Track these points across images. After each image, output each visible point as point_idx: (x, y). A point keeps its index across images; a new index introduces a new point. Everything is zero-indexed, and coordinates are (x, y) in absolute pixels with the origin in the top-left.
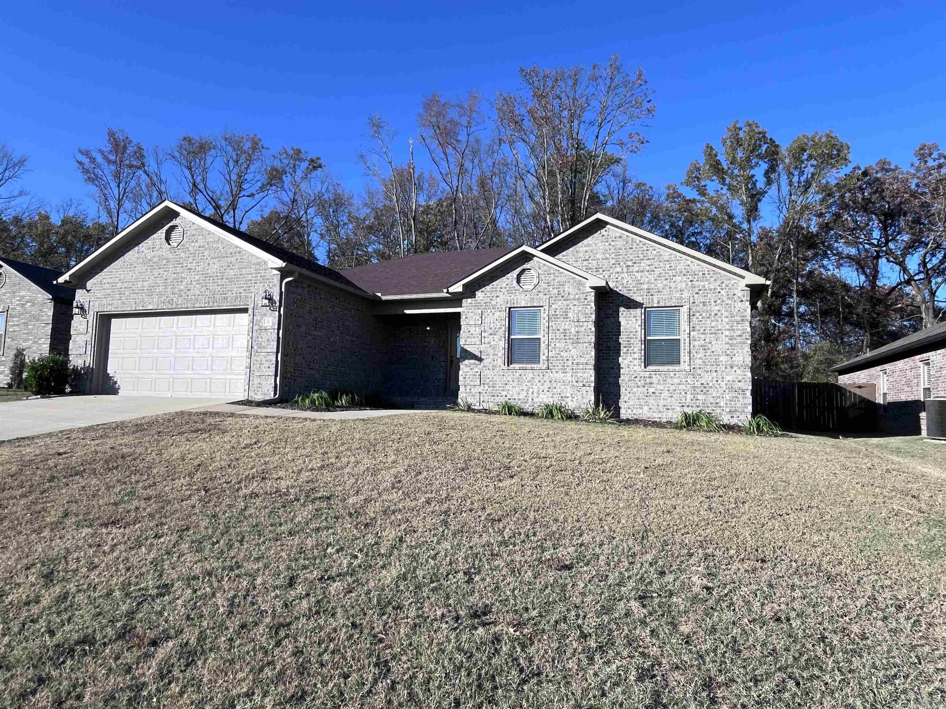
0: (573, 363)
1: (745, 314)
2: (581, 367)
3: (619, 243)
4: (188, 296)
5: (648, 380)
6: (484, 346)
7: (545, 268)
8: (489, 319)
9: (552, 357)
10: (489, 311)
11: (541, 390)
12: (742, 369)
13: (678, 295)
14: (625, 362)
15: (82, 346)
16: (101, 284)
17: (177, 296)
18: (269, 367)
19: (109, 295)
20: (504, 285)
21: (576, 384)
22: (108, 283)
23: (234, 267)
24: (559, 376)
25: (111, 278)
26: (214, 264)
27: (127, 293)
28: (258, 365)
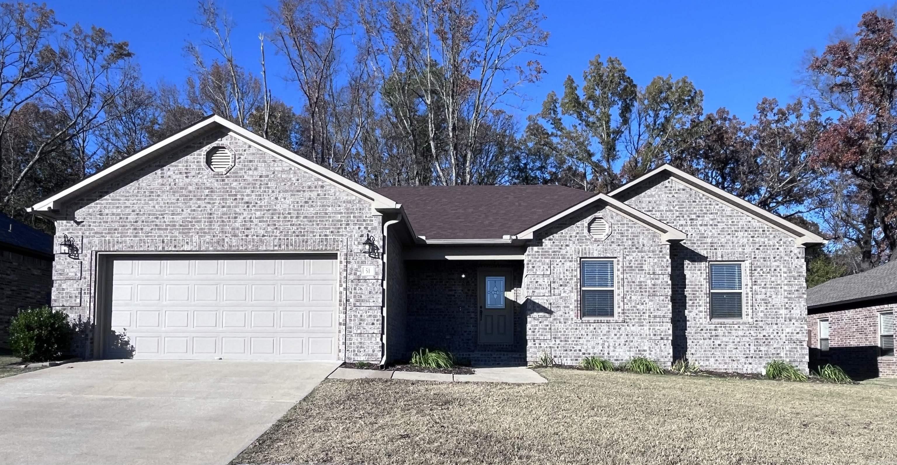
0: (649, 316)
1: (801, 270)
2: (658, 320)
3: (683, 196)
4: (247, 236)
5: (714, 333)
6: (554, 297)
7: (619, 218)
8: (559, 270)
9: (628, 310)
10: (558, 260)
11: (617, 344)
12: (799, 322)
13: (740, 250)
14: (691, 314)
15: (74, 295)
16: (101, 215)
17: (229, 235)
18: (373, 324)
19: (115, 230)
20: (574, 234)
21: (653, 337)
22: (113, 214)
23: (314, 204)
24: (636, 329)
25: (118, 207)
26: (285, 198)
27: (148, 229)
28: (357, 322)
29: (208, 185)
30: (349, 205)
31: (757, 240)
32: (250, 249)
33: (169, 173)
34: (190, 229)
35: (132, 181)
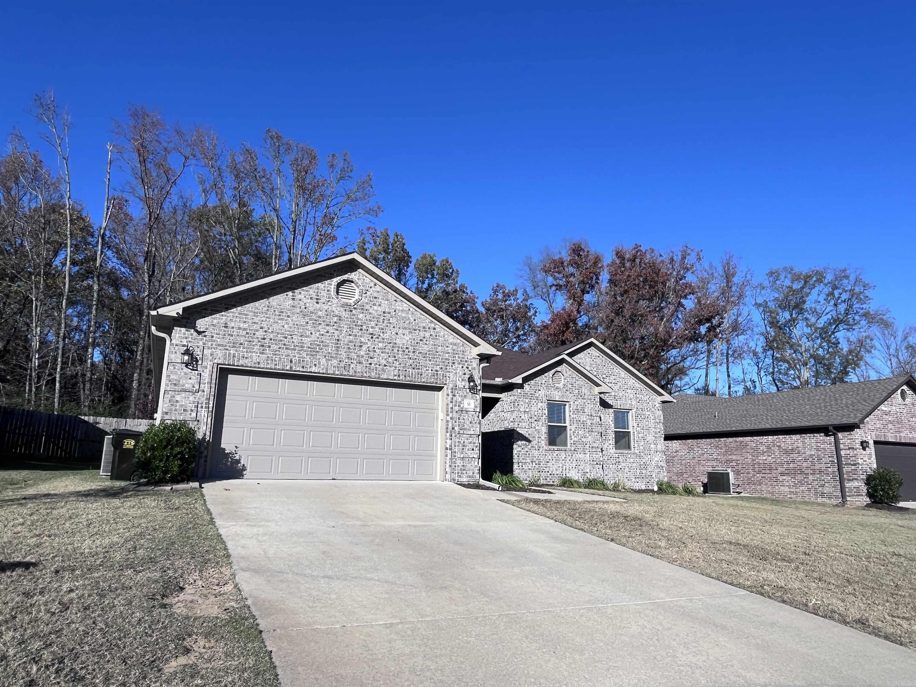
0: (589, 447)
1: (660, 418)
2: (594, 450)
3: (598, 361)
4: (371, 364)
5: (617, 460)
6: (531, 429)
8: (534, 408)
9: (577, 441)
10: (534, 401)
11: (571, 467)
12: (661, 453)
13: (629, 402)
14: (605, 446)
15: (189, 408)
16: (226, 327)
17: (355, 362)
18: (473, 450)
19: (241, 344)
20: (544, 382)
21: (592, 463)
22: (239, 328)
23: (428, 343)
24: (581, 456)
25: (245, 322)
26: (404, 334)
27: (275, 347)
28: (461, 447)
29: (337, 313)
30: (455, 347)
31: (638, 396)
32: (373, 376)
33: (300, 297)
34: (318, 352)
35: (262, 299)
